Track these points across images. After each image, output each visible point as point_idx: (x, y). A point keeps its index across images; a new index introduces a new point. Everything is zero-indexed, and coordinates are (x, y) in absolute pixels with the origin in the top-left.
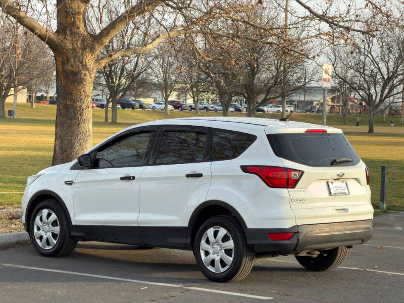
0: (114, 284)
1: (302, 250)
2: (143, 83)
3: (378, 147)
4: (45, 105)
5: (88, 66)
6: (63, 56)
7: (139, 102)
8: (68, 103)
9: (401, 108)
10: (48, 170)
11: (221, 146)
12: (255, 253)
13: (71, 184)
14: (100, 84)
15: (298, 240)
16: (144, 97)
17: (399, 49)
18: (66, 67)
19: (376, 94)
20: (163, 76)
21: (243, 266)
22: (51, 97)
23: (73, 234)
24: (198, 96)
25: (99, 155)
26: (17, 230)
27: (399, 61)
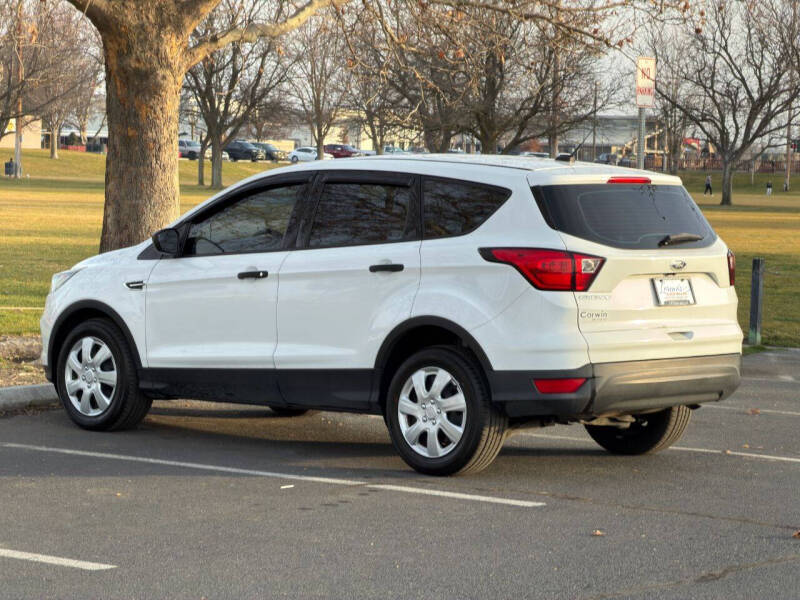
0: (227, 479)
1: (601, 413)
2: (273, 109)
3: (742, 231)
4: (76, 153)
5: (170, 60)
6: (119, 40)
7: (265, 147)
8: (131, 133)
9: (784, 159)
10: (92, 262)
11: (439, 212)
12: (507, 420)
13: (140, 287)
14: (188, 111)
15: (594, 393)
16: (276, 138)
17: (783, 41)
18: (125, 63)
19: (737, 128)
20: (314, 96)
21: (483, 443)
22: (89, 139)
23: (143, 385)
24: (382, 137)
25: (196, 231)
26: (32, 380)
27: (783, 65)
